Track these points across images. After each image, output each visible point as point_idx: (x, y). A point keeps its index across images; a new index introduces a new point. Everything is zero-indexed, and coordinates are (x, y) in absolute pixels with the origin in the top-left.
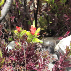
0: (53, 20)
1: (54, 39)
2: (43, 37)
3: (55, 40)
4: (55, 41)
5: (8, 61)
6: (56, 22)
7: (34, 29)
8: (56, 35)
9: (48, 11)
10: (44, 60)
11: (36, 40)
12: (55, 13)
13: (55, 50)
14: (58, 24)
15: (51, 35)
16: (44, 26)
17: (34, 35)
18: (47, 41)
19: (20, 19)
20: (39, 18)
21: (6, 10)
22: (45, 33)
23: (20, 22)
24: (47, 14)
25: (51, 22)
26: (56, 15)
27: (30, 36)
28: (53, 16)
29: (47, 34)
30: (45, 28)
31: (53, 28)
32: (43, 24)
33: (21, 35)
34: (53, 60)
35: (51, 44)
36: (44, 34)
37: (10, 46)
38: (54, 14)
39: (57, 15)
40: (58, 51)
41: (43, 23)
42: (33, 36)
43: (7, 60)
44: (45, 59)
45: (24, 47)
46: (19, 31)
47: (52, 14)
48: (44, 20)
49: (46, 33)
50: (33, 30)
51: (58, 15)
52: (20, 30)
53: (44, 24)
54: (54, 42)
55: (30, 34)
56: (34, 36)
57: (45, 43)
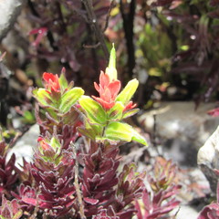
0: (193, 37)
1: (196, 109)
2: (155, 101)
3: (200, 114)
4: (201, 119)
5: (9, 214)
6: (202, 46)
7: (112, 86)
8: (205, 98)
9: (172, 7)
10: (157, 200)
11: (118, 130)
12: (200, 15)
13: (200, 161)
14: (210, 56)
15: (185, 92)
16: (161, 59)
17: (114, 108)
18: (171, 120)
19: (66, 37)
20: (140, 32)
21: (12, 6)
22: (165, 85)
23: (66, 49)
24: (169, 18)
25: (185, 48)
26: (204, 21)
27: (96, 113)
28: (192, 26)
29: (172, 91)
30: (163, 69)
31: (193, 69)
32: (156, 52)
33: (64, 109)
34: (192, 191)
35: (187, 129)
36: (159, 91)
37: (26, 143)
38: (195, 17)
39: (206, 22)
40: (212, 164)
41: (156, 48)
42: (109, 113)
43: (6, 209)
44: (160, 194)
45: (74, 156)
46: (52, 90)
47: (189, 18)
48: (159, 38)
49: (167, 88)
50: (107, 89)
51: (211, 21)
52: (58, 88)
53: (160, 54)
54: (197, 121)
55: (96, 107)
56: (113, 114)
57: (163, 128)
